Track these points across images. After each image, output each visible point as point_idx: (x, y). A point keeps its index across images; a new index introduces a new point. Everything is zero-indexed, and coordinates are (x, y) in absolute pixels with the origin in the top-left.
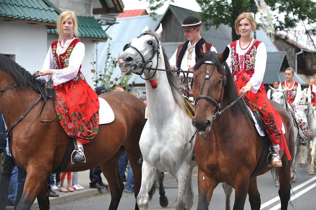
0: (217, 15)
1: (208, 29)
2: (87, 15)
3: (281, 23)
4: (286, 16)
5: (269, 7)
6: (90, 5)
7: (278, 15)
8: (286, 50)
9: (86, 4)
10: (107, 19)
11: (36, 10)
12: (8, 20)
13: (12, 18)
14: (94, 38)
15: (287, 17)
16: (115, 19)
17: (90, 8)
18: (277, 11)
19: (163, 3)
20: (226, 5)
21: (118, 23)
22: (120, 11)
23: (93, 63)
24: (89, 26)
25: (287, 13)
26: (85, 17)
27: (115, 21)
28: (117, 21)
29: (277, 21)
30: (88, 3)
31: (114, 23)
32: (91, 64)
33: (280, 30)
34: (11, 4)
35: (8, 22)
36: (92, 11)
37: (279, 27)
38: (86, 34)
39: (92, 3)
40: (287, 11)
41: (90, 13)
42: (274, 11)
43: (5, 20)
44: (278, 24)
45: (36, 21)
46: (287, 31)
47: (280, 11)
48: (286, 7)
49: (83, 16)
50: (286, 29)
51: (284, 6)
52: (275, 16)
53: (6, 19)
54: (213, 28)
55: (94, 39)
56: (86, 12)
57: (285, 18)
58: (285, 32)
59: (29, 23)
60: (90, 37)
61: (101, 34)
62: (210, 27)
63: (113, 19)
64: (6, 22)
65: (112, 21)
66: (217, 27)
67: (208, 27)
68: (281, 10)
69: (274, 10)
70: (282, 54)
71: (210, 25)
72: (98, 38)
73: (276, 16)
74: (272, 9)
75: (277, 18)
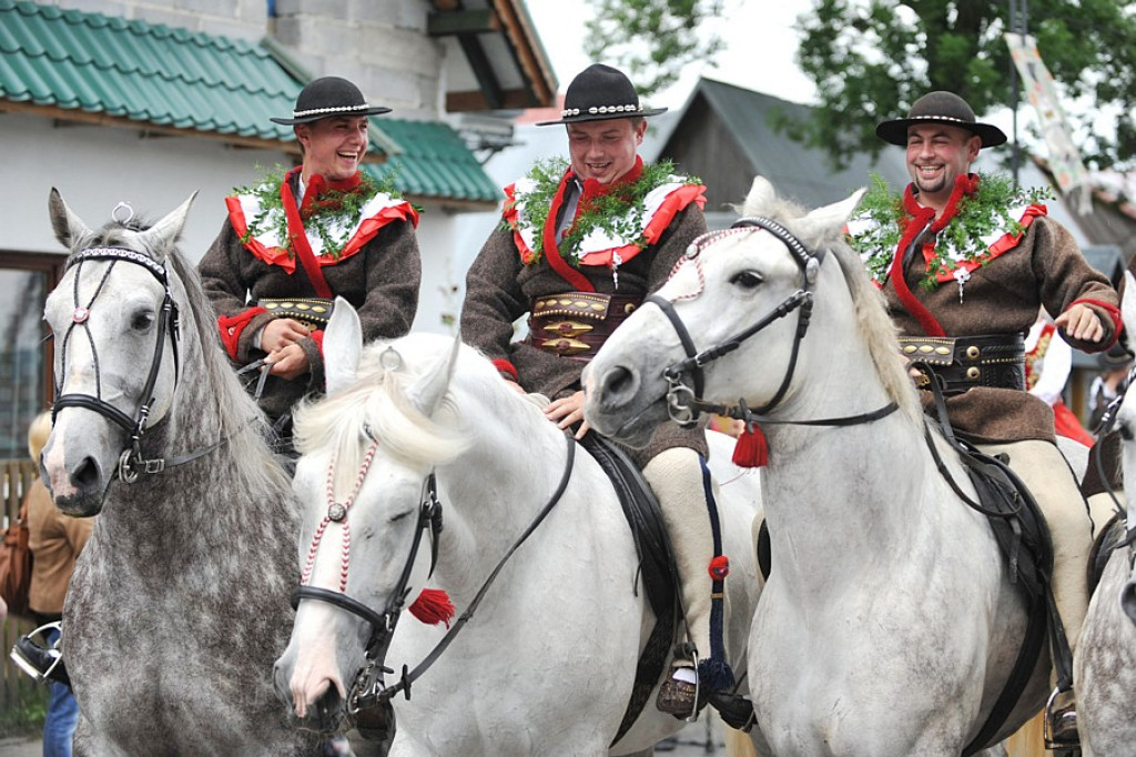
0: (874, 114)
1: (840, 167)
2: (424, 117)
3: (1103, 144)
4: (1120, 117)
5: (1059, 87)
6: (435, 79)
7: (1093, 114)
8: (1121, 243)
9: (421, 76)
10: (483, 128)
11: (256, 98)
12: (154, 135)
13: (170, 126)
14: (451, 198)
15: (1126, 120)
16: (512, 128)
17: (434, 89)
18: (1089, 98)
19: (678, 70)
20: (905, 76)
21: (523, 144)
22: (544, 102)
23: (449, 291)
24: (433, 155)
25: (1127, 106)
26: (417, 124)
27: (511, 135)
28: (518, 137)
29: (1090, 135)
30: (429, 72)
31: (508, 145)
32: (440, 294)
33: (1101, 168)
34: (166, 75)
35: (154, 141)
36: (441, 101)
37: (1095, 158)
38: (422, 186)
39: (443, 73)
40: (1125, 98)
41: (434, 108)
42: (1078, 99)
43: (142, 135)
44: (1091, 148)
45: (256, 137)
46: (1124, 173)
47: (1100, 101)
48: (1120, 86)
49: (410, 118)
50: (1120, 165)
51: (1115, 82)
52: (1080, 117)
53: (148, 129)
54: (862, 159)
55: (450, 204)
56: (422, 106)
57: (1117, 125)
58: (1119, 176)
59: (227, 146)
60: (437, 197)
61: (474, 182)
62: (850, 158)
63: (505, 130)
64: (145, 142)
65: (502, 136)
66: (875, 157)
67: (843, 159)
68: (1105, 94)
69: (1077, 94)
70: (1105, 257)
71: (850, 150)
72: (465, 200)
73: (1088, 120)
74: (1072, 90)
75: (1090, 125)
